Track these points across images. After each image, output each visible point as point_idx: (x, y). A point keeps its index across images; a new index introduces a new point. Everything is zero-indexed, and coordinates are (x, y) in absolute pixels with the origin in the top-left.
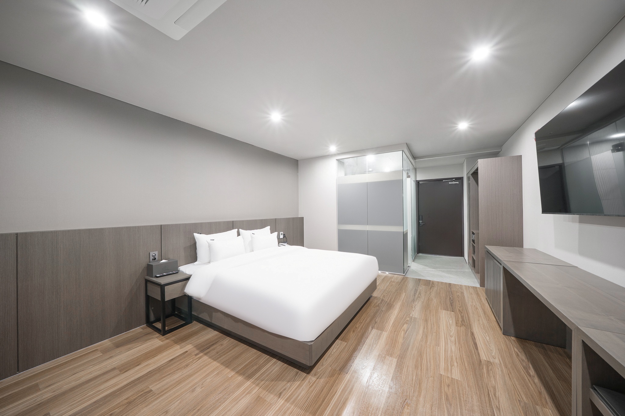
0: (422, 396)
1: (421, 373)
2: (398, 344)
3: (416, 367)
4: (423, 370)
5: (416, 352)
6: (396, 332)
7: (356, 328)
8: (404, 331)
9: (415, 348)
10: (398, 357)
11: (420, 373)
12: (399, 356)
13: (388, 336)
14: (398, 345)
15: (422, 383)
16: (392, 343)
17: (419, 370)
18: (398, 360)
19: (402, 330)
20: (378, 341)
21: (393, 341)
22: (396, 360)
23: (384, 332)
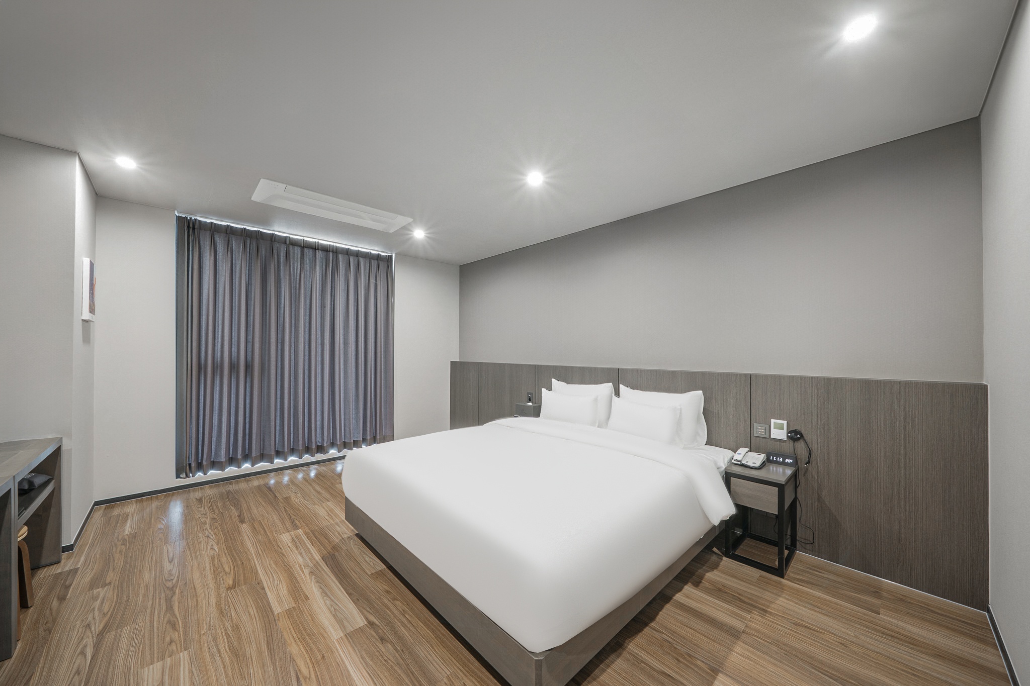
0: (214, 603)
1: (224, 627)
2: (294, 638)
3: (236, 628)
4: (222, 633)
5: (248, 652)
6: (319, 657)
7: (394, 599)
8: (305, 678)
9: (254, 659)
10: (277, 618)
11: (227, 624)
12: (275, 621)
13: (326, 635)
14: (292, 636)
15: (219, 615)
16: (305, 629)
17: (229, 627)
18: (273, 614)
19: (313, 676)
20: (331, 613)
21: (309, 636)
22: (276, 613)
23: (342, 635)
